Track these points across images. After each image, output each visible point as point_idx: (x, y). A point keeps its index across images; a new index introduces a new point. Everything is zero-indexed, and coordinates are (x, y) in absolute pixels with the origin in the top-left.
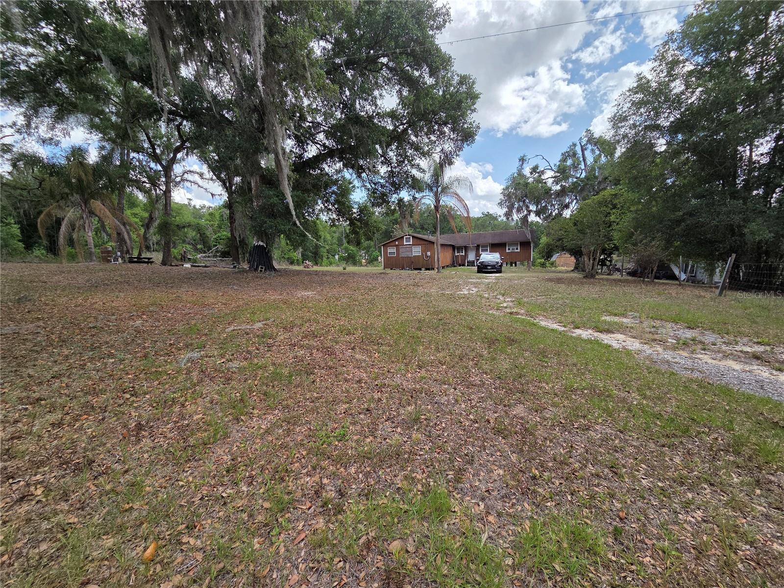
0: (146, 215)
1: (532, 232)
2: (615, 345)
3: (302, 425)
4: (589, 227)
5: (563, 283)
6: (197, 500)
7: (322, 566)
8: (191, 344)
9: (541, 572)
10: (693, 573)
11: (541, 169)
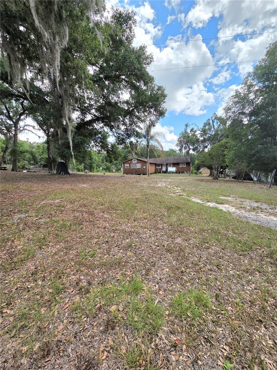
0: (4, 146)
1: (191, 158)
2: (224, 210)
3: (73, 250)
4: (215, 156)
5: (204, 181)
6: (14, 290)
7: (76, 320)
8: (22, 211)
9: (181, 317)
10: (248, 313)
11: (195, 130)
